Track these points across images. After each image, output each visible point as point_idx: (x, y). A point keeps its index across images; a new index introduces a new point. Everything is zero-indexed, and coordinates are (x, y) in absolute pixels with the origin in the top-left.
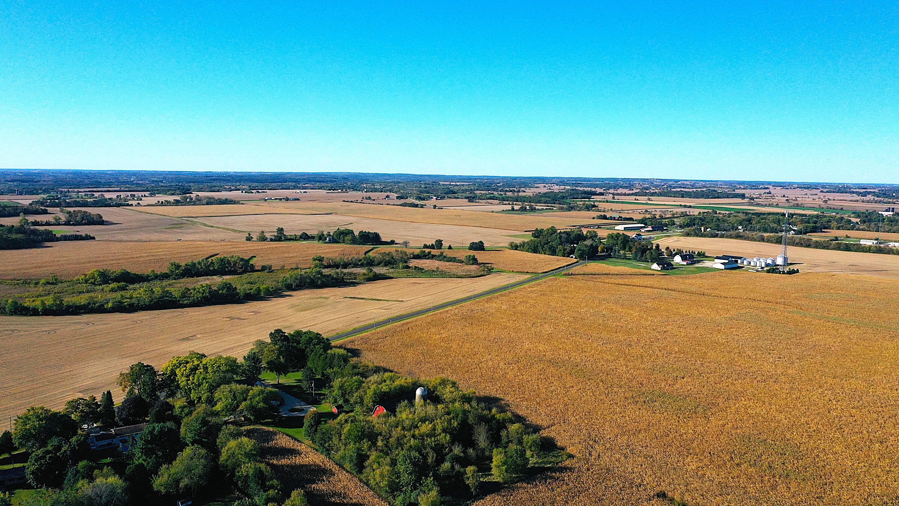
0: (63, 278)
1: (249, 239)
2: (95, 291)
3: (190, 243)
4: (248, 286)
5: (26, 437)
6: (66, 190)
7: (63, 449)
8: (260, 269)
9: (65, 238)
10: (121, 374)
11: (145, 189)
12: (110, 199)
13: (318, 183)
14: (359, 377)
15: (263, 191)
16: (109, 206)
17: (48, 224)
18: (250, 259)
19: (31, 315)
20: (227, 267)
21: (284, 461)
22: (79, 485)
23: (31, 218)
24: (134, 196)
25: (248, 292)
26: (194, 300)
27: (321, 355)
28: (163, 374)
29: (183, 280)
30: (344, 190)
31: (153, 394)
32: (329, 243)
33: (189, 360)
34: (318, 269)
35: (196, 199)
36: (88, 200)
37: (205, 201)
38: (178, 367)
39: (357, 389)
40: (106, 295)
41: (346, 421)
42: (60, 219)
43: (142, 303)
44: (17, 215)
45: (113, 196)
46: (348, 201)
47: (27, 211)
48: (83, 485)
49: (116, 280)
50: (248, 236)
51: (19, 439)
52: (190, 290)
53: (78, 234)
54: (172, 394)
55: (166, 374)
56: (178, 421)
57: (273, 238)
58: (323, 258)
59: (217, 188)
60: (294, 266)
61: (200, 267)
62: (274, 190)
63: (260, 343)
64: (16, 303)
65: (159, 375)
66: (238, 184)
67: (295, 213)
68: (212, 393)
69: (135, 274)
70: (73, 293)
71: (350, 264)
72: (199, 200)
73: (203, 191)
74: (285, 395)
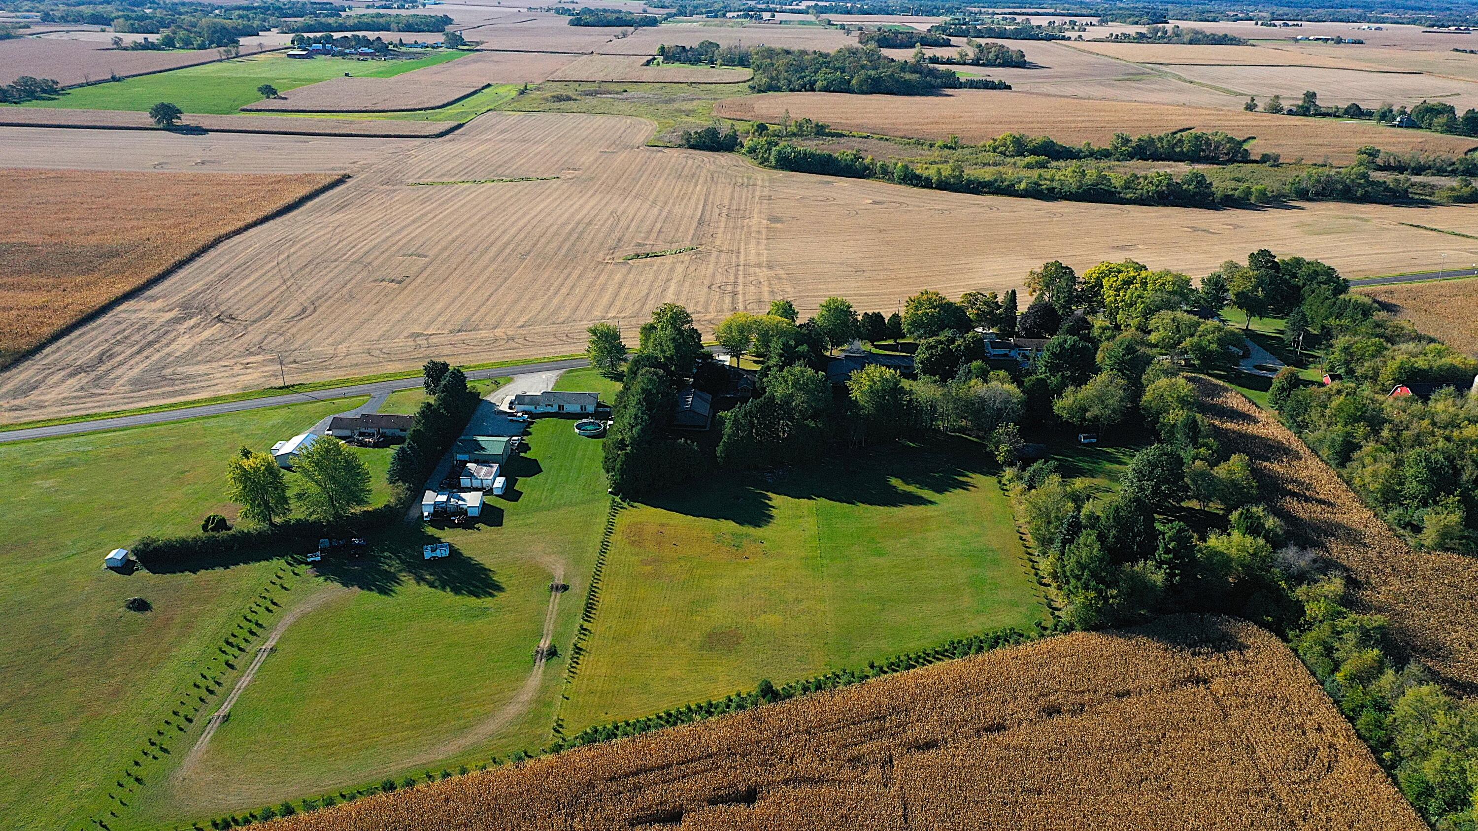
0: (964, 142)
1: (1250, 107)
2: (1003, 164)
3: (1152, 106)
4: (1233, 184)
5: (916, 324)
6: (977, 10)
7: (957, 343)
8: (1258, 159)
9: (973, 85)
10: (1031, 272)
11: (1093, 12)
12: (1039, 27)
13: (1411, 12)
14: (1382, 340)
15: (1295, 23)
16: (1036, 38)
17: (950, 62)
18: (1244, 141)
19: (922, 186)
20: (1204, 151)
22: (972, 383)
23: (929, 52)
24: (1075, 23)
25: (1230, 193)
26: (1142, 195)
27: (1327, 298)
28: (1085, 283)
29: (1131, 163)
30: (1462, 28)
31: (1066, 306)
32: (1398, 126)
33: (1123, 269)
34: (1362, 169)
35: (1174, 32)
36: (1007, 28)
37: (1187, 38)
38: (1106, 275)
39: (1373, 356)
40: (1018, 173)
42: (966, 55)
43: (1067, 189)
44: (912, 46)
45: (1043, 21)
46: (1465, 51)
47: (926, 42)
48: (976, 384)
49: (1034, 152)
50: (1249, 102)
51: (909, 324)
52: (1138, 178)
53: (989, 79)
54: (1094, 312)
55: (1089, 283)
56: (1096, 343)
57: (1294, 109)
58: (1379, 151)
59: (1213, 15)
60: (1320, 161)
61: (1159, 145)
62: (1319, 21)
63: (1233, 267)
64: (906, 167)
65: (1079, 283)
66: (1252, 8)
67: (1346, 66)
68: (1146, 319)
69: (1062, 147)
70: (976, 164)
71: (1430, 168)
72: (1178, 35)
73: (1186, 20)
74: (1252, 345)
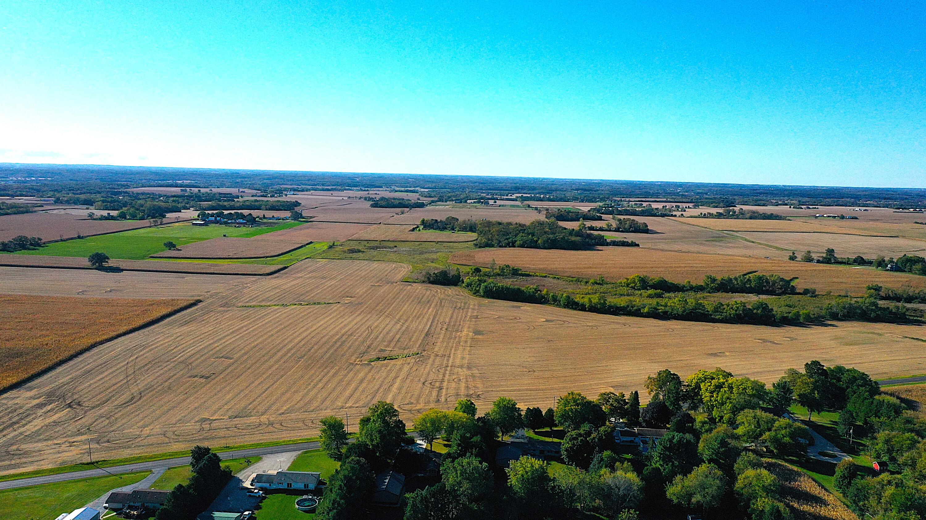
0: (608, 280)
1: (792, 258)
2: (633, 295)
3: (729, 257)
4: (787, 309)
5: (565, 416)
6: (619, 199)
7: (593, 436)
8: (802, 292)
9: (615, 243)
10: (649, 377)
11: (690, 200)
12: (657, 209)
13: (883, 200)
14: (913, 434)
15: (814, 207)
16: (655, 215)
17: (601, 229)
18: (791, 280)
19: (580, 310)
20: (765, 286)
21: (806, 508)
22: (602, 472)
23: (588, 224)
24: (679, 207)
25: (785, 315)
26: (726, 316)
27: (866, 399)
28: (688, 386)
29: (718, 294)
30: (918, 210)
31: (676, 403)
32: (890, 271)
33: (715, 376)
34: (872, 300)
35: (740, 212)
36: (637, 209)
37: (748, 215)
38: (703, 381)
39: (909, 449)
40: (643, 301)
41: (889, 483)
42: (611, 225)
43: (675, 312)
44: (578, 220)
45: (660, 206)
46: (922, 223)
47: (586, 217)
48: (605, 473)
49: (654, 287)
50: (791, 254)
51: (560, 417)
52: (723, 305)
53: (625, 240)
54: (695, 407)
55: (691, 386)
56: (697, 435)
57: (821, 259)
58: (881, 287)
59: (763, 202)
60: (843, 293)
61: (736, 283)
62: (827, 206)
63: (793, 373)
64: (569, 297)
65: (683, 385)
66: (786, 198)
67: (849, 232)
68: (735, 415)
69: (672, 283)
70: (616, 295)
71: (916, 298)
72: (742, 214)
73: (747, 205)
74: (815, 435)
